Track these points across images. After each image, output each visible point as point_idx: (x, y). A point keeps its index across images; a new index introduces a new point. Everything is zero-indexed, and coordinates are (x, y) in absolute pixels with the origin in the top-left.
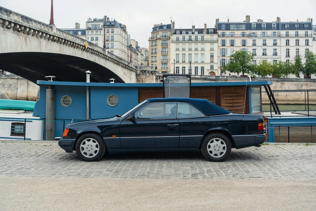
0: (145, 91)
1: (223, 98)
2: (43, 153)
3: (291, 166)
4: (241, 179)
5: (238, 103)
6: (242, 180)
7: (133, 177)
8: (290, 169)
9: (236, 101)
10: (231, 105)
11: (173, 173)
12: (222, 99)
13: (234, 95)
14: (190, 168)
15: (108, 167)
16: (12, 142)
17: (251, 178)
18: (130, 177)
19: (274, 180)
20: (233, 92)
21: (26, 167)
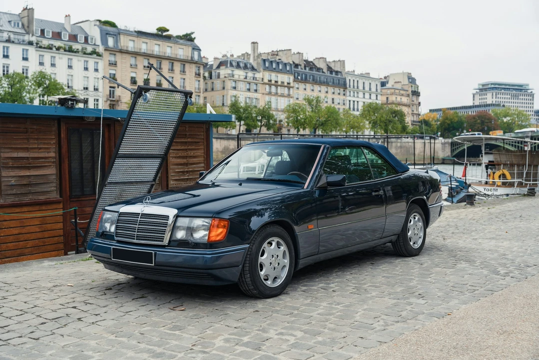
5: (195, 157)
9: (192, 153)
10: (184, 161)
13: (189, 140)
20: (188, 134)
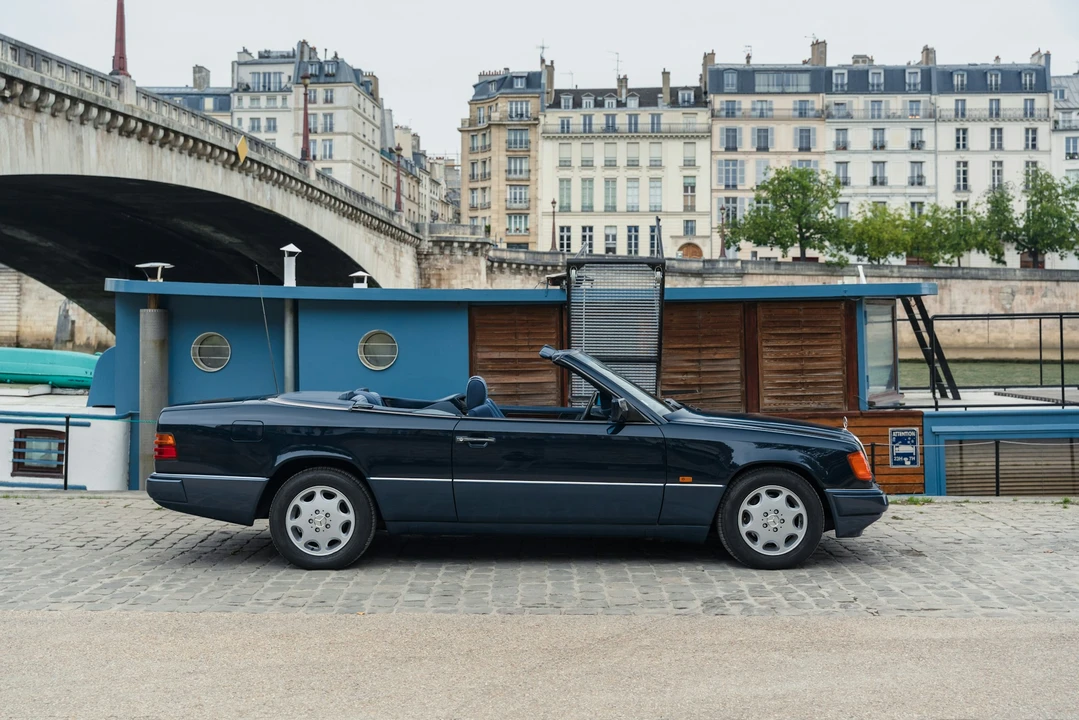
0: (492, 318)
1: (767, 340)
2: (167, 535)
3: (1028, 574)
4: (873, 617)
5: (819, 359)
6: (878, 618)
7: (509, 609)
8: (1027, 584)
9: (813, 353)
10: (796, 365)
11: (639, 596)
12: (764, 344)
13: (805, 330)
14: (691, 580)
15: (410, 581)
16: (39, 498)
17: (904, 613)
18: (499, 612)
19: (984, 618)
20: (803, 320)
21: (132, 580)
